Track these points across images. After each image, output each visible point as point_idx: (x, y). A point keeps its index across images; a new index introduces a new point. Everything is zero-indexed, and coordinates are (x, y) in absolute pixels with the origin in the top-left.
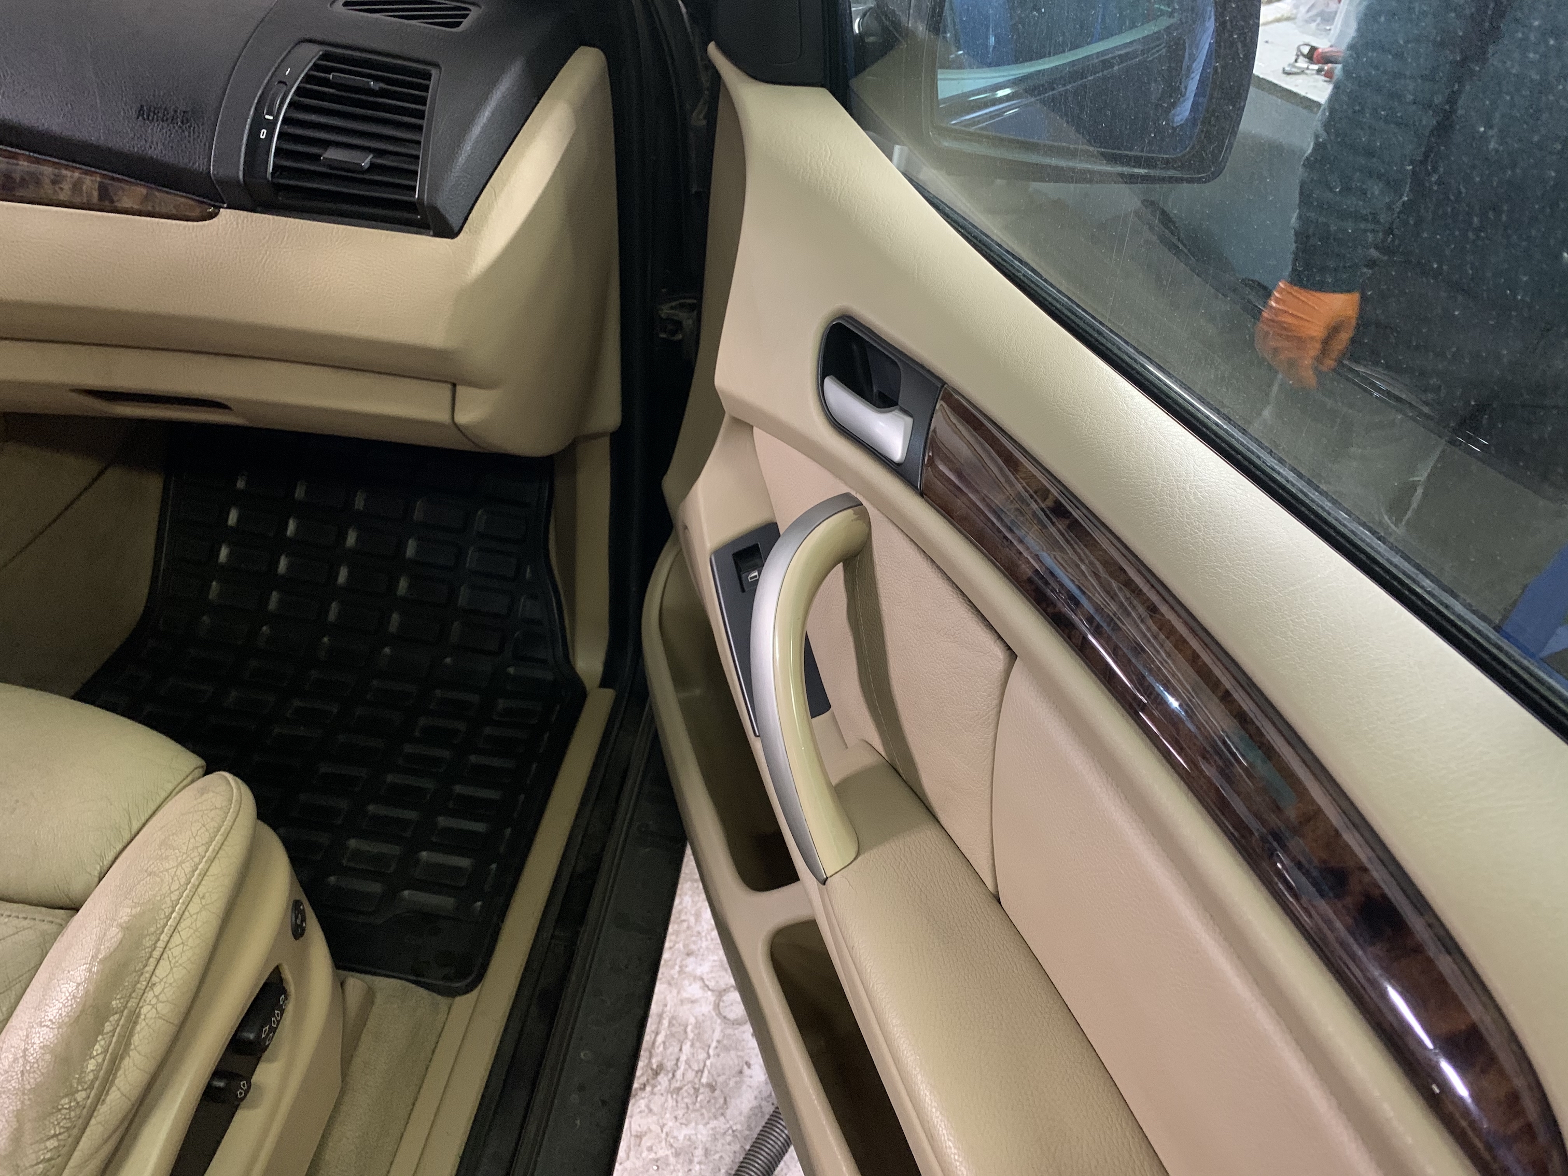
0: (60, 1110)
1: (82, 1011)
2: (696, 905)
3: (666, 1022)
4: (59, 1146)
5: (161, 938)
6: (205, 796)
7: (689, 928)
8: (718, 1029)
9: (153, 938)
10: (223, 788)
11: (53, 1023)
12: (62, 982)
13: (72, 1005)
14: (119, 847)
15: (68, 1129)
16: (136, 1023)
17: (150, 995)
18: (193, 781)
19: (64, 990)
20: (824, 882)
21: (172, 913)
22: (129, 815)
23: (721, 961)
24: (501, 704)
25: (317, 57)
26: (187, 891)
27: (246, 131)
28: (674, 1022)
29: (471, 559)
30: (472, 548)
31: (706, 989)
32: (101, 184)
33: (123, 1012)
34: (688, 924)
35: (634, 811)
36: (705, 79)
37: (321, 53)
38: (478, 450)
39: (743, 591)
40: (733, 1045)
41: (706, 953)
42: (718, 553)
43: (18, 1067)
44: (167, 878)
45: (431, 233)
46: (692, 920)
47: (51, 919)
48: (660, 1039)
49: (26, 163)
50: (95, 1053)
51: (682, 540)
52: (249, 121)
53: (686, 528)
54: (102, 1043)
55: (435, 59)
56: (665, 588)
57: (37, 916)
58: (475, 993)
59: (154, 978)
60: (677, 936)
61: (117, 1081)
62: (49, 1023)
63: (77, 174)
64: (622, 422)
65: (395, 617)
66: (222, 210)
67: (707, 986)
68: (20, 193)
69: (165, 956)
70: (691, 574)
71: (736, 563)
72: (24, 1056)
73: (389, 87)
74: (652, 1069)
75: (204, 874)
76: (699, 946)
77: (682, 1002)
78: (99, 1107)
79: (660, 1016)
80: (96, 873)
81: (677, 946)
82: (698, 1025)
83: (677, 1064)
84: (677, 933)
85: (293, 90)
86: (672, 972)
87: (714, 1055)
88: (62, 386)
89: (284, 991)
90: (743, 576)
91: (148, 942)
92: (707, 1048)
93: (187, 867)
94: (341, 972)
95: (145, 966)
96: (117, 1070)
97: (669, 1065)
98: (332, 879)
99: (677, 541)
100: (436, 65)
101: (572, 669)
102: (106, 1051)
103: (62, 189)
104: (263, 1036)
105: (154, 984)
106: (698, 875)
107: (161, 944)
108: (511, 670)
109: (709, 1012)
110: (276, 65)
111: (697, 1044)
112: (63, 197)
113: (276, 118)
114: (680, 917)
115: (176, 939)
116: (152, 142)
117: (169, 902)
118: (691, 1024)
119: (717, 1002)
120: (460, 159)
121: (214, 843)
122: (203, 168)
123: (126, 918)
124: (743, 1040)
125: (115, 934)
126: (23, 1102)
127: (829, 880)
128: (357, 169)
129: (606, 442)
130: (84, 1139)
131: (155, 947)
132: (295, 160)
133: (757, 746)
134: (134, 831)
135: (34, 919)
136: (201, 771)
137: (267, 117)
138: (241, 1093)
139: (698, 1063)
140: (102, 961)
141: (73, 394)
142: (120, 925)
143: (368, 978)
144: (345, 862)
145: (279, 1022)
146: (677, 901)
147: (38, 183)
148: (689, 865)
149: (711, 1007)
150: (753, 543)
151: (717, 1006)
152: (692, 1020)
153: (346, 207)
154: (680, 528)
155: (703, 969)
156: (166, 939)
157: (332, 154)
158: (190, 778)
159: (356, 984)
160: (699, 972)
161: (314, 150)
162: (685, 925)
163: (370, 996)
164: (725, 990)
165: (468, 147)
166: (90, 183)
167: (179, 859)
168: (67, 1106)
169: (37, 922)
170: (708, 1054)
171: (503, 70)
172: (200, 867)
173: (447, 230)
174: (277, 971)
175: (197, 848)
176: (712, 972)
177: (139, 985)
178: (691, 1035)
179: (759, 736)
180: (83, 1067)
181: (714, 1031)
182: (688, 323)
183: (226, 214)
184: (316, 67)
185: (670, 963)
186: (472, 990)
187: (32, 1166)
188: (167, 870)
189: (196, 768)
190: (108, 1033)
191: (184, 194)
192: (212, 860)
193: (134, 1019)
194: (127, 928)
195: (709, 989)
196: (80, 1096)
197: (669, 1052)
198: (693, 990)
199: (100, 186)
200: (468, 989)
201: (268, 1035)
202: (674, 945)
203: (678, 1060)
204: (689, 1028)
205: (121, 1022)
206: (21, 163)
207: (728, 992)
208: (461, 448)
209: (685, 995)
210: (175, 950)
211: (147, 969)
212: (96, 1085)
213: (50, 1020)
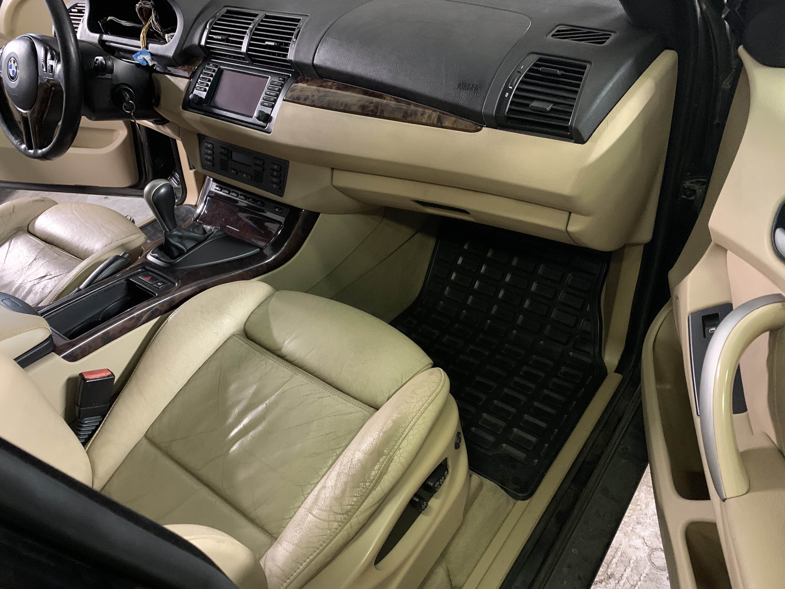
0: (360, 487)
1: (374, 450)
2: (647, 499)
3: (619, 554)
4: (357, 501)
5: (406, 430)
6: (431, 376)
7: (641, 509)
8: (648, 568)
9: (403, 429)
10: (439, 374)
11: (363, 452)
12: (369, 436)
13: (370, 447)
14: (397, 388)
15: (361, 496)
16: (391, 462)
17: (398, 452)
18: (427, 369)
19: (369, 439)
20: (724, 500)
21: (411, 421)
22: (402, 376)
23: (656, 533)
24: (563, 369)
25: (535, 61)
26: (418, 414)
27: (500, 94)
28: (624, 555)
29: (562, 296)
30: (563, 291)
31: (645, 544)
32: (439, 115)
33: (387, 455)
34: (641, 508)
35: (622, 439)
36: (734, 63)
37: (538, 58)
38: (576, 245)
39: (705, 337)
40: (655, 579)
41: (648, 526)
42: (694, 315)
43: (349, 466)
44: (412, 406)
45: (573, 141)
46: (644, 506)
47: (368, 410)
48: (615, 560)
49: (413, 107)
50: (375, 469)
51: (674, 304)
52: (502, 89)
53: (677, 298)
54: (378, 466)
55: (589, 59)
56: (660, 327)
57: (364, 408)
58: (527, 501)
59: (401, 446)
60: (634, 512)
61: (381, 483)
62: (362, 451)
63: (430, 112)
64: (652, 239)
65: (521, 317)
66: (483, 128)
67: (646, 543)
68: (409, 119)
69: (406, 438)
70: (676, 323)
71: (703, 320)
72: (351, 461)
73: (566, 73)
74: (607, 574)
75: (426, 409)
76: (645, 521)
77: (630, 546)
78: (373, 491)
79: (617, 549)
80: (387, 397)
81: (632, 517)
82: (637, 561)
83: (621, 577)
84: (634, 510)
85: (522, 76)
86: (628, 529)
87: (643, 580)
88: (408, 198)
89: (447, 470)
90: (706, 329)
91: (401, 430)
92: (640, 575)
93: (421, 404)
94: (470, 471)
95: (399, 439)
96: (382, 478)
97: (617, 576)
98: (473, 429)
99: (671, 305)
100: (590, 63)
101: (602, 360)
102: (379, 470)
103: (424, 118)
104: (436, 486)
105: (400, 448)
106: (652, 484)
107: (405, 433)
108: (571, 354)
109: (645, 557)
110: (518, 65)
111: (635, 571)
112: (424, 121)
113: (513, 88)
114: (637, 502)
115: (411, 433)
116: (461, 98)
117: (411, 416)
118: (633, 559)
119: (650, 553)
120: (593, 107)
121: (432, 397)
122: (480, 109)
123: (395, 418)
124: (661, 579)
125: (390, 423)
126: (348, 479)
127: (727, 500)
128: (544, 111)
129: (641, 248)
130: (366, 502)
131: (403, 433)
132: (517, 106)
133: (697, 421)
134: (403, 384)
135: (363, 409)
136: (431, 366)
137: (510, 87)
138: (423, 507)
139: (633, 581)
140: (385, 432)
141: (412, 202)
142: (392, 420)
143: (482, 477)
144: (480, 422)
145: (443, 482)
146: (636, 494)
147: (416, 114)
148: (647, 476)
149: (646, 555)
150: (716, 312)
151: (649, 555)
152: (634, 558)
153: (536, 128)
154: (674, 297)
155: (646, 534)
156: (408, 431)
157: (535, 104)
158: (426, 368)
159: (476, 478)
160: (642, 534)
161: (526, 102)
162: (639, 507)
163: (481, 485)
164: (655, 549)
165: (598, 101)
166: (435, 115)
167: (418, 399)
168: (362, 486)
169: (364, 410)
170: (640, 578)
171: (622, 64)
172: (425, 405)
173: (581, 140)
174: (446, 460)
175: (425, 397)
176: (650, 537)
177: (395, 447)
178: (632, 565)
179: (699, 416)
180: (370, 473)
181: (645, 568)
182: (699, 192)
183: (485, 130)
184: (535, 65)
185: (627, 524)
186: (526, 500)
187: (347, 505)
188: (413, 403)
189: (430, 364)
190: (381, 462)
191: (470, 121)
192: (430, 404)
193: (391, 460)
194: (394, 422)
195: (647, 545)
196: (368, 484)
197: (618, 569)
198: (638, 542)
199: (438, 117)
200: (524, 499)
201: (438, 486)
202: (631, 516)
203: (622, 575)
204: (632, 561)
205: (386, 460)
206: (412, 107)
207: (658, 550)
208: (568, 242)
209: (632, 543)
210: (410, 437)
211: (399, 441)
212: (374, 481)
213: (362, 450)
